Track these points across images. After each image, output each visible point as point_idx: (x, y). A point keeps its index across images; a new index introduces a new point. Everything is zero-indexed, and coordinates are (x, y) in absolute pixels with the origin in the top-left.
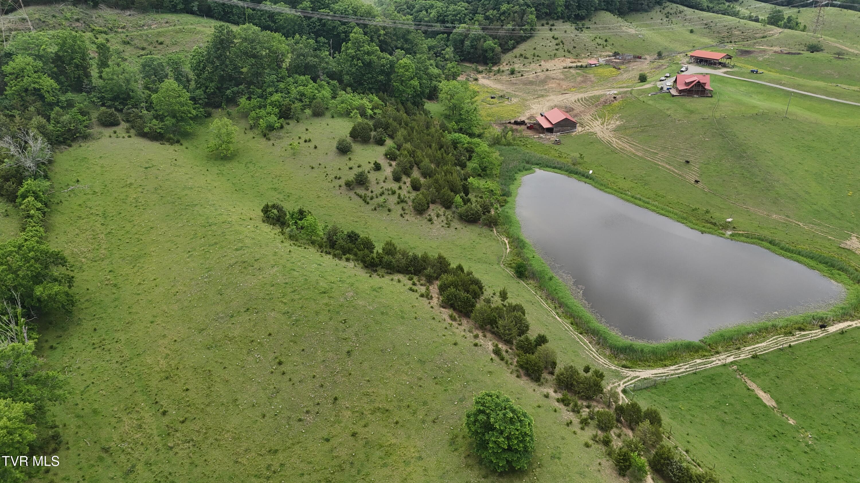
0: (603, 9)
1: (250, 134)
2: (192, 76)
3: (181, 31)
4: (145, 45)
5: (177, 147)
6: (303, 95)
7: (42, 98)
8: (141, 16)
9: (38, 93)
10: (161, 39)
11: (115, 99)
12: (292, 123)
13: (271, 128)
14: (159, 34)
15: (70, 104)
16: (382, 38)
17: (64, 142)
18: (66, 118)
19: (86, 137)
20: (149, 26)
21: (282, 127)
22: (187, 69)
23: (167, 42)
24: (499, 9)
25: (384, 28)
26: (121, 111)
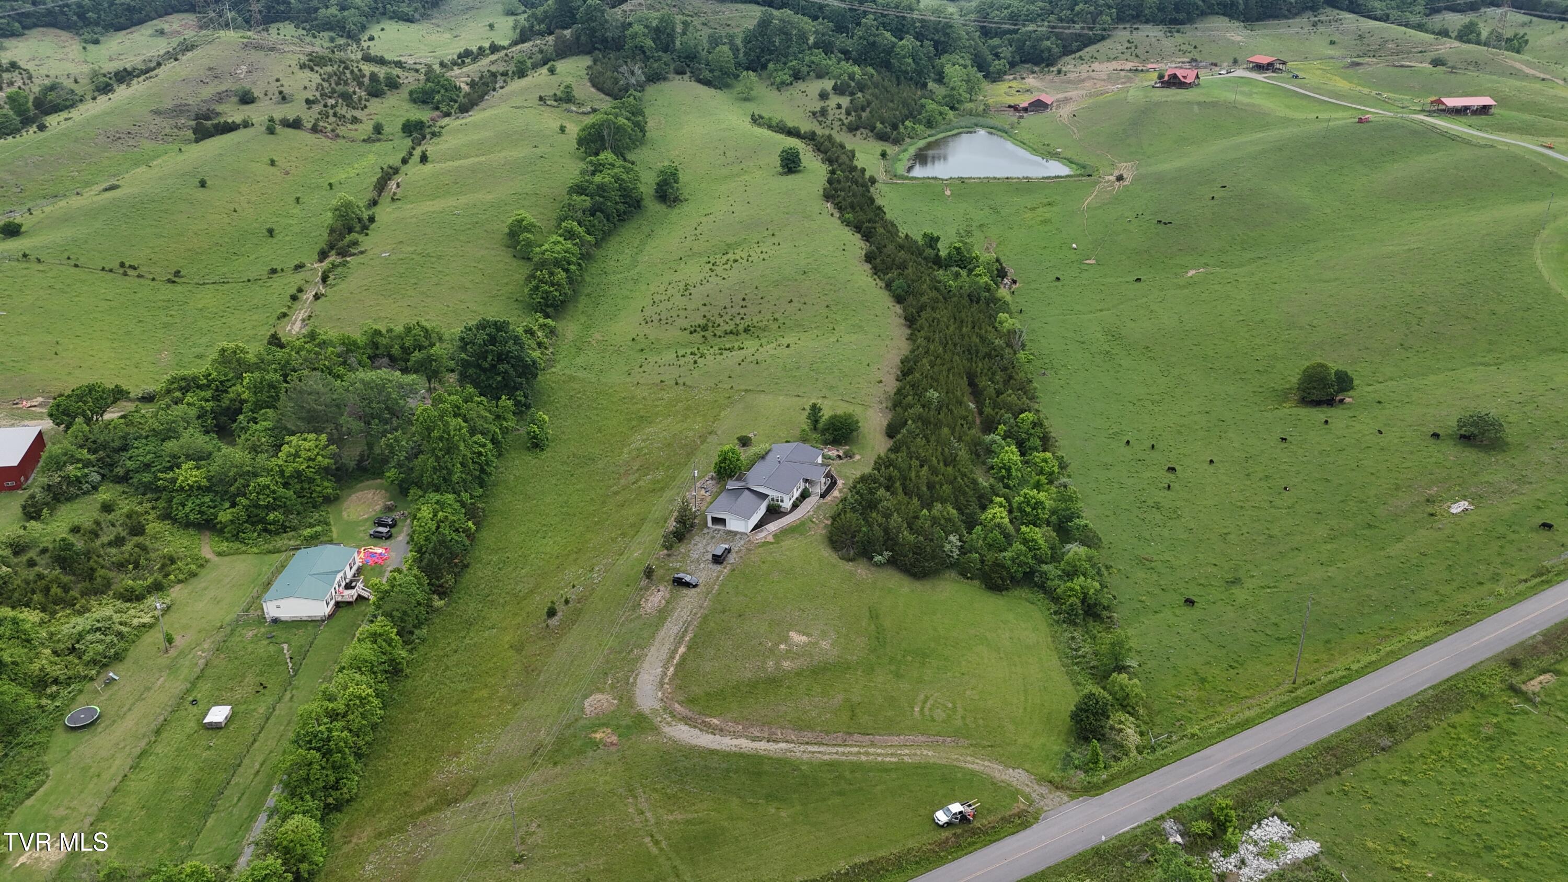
0: (1217, 14)
1: (770, 88)
2: (741, 45)
3: (745, 16)
4: (717, 26)
5: (718, 91)
6: (813, 62)
7: (644, 52)
8: (719, 5)
9: (642, 49)
10: (729, 22)
11: (687, 57)
12: (800, 82)
13: (783, 83)
14: (729, 19)
15: (660, 59)
16: (917, 30)
17: (652, 81)
18: (656, 65)
19: (665, 79)
20: (724, 12)
21: (791, 84)
22: (739, 42)
23: (733, 24)
24: (1073, 10)
25: (922, 21)
26: (688, 66)
